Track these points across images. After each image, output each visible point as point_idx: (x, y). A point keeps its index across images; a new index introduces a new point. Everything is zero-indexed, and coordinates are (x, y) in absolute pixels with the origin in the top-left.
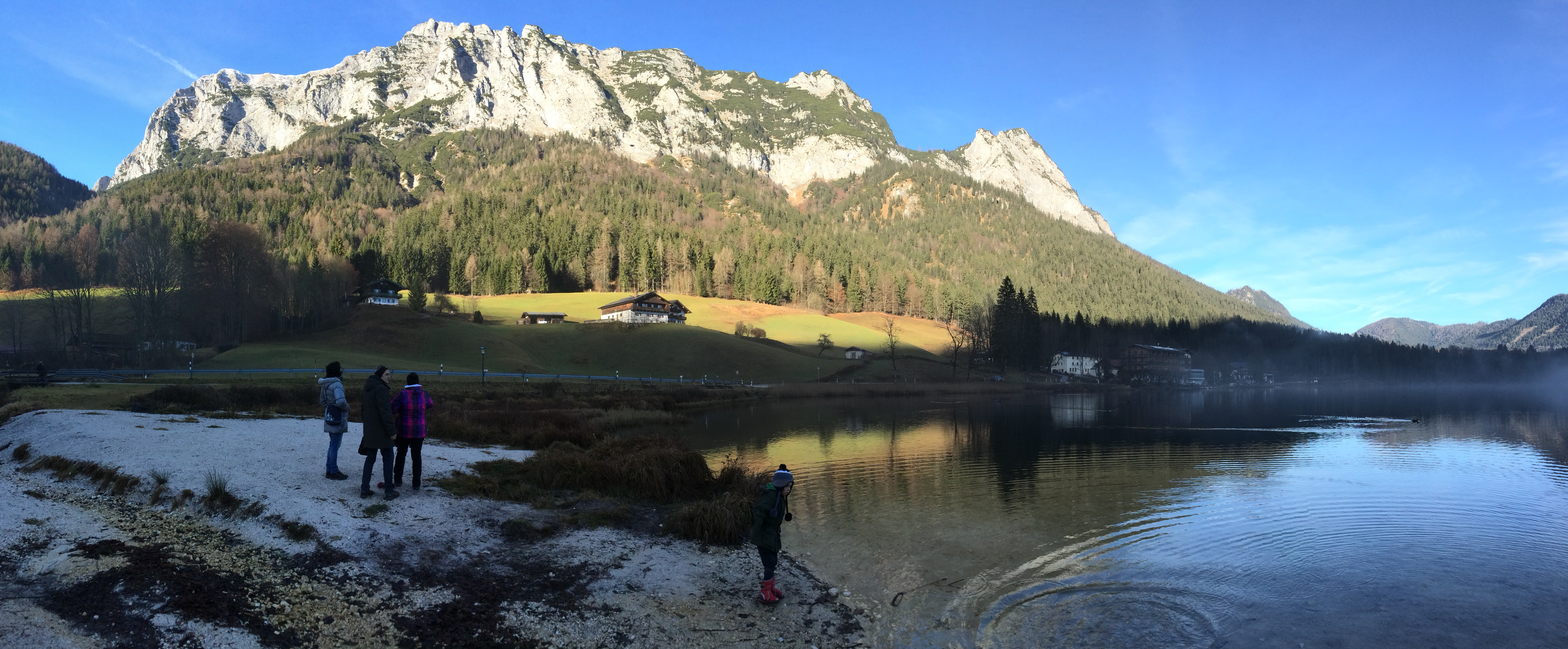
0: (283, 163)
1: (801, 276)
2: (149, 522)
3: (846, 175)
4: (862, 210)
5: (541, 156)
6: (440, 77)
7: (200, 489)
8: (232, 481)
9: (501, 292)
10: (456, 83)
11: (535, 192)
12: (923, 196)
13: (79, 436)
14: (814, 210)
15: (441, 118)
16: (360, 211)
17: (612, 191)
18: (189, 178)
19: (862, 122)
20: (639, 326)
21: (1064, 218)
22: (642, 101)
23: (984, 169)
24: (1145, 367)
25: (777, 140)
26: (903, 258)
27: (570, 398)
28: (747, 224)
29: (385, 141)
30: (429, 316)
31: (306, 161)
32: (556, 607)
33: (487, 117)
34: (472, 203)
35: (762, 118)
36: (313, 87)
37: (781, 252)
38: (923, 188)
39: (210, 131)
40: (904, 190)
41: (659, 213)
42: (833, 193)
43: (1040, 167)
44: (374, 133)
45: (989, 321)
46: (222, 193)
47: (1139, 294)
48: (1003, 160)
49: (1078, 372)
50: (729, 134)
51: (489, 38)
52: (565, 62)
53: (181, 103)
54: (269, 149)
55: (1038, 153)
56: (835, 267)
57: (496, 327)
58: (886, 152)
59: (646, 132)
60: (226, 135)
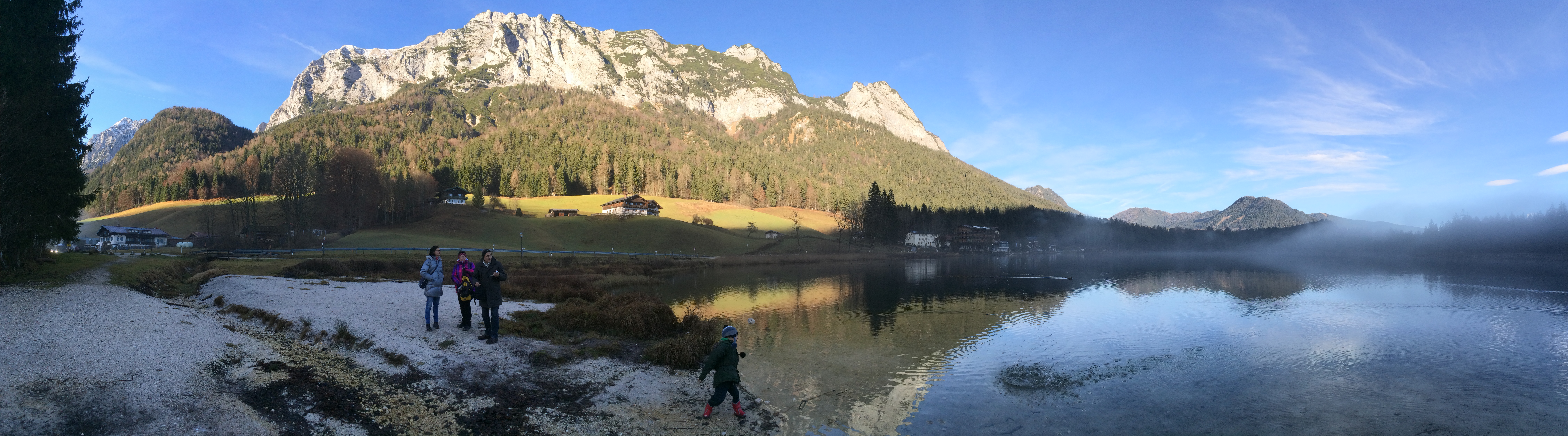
0: (386, 109)
1: (736, 183)
2: (300, 351)
3: (765, 114)
4: (776, 138)
5: (562, 103)
6: (494, 49)
7: (332, 330)
8: (351, 325)
9: (534, 195)
10: (505, 54)
11: (558, 127)
12: (817, 128)
13: (253, 293)
14: (744, 139)
15: (495, 77)
16: (438, 141)
17: (609, 126)
18: (320, 120)
19: (776, 79)
20: (628, 218)
21: (913, 141)
22: (630, 65)
23: (858, 109)
24: (968, 240)
25: (719, 91)
26: (804, 169)
27: (582, 267)
28: (700, 148)
29: (455, 92)
30: (486, 212)
31: (401, 107)
32: (567, 413)
33: (526, 76)
34: (515, 135)
35: (708, 76)
36: (405, 58)
37: (722, 167)
38: (816, 123)
39: (335, 87)
40: (804, 124)
41: (641, 141)
42: (757, 127)
43: (897, 107)
44: (448, 88)
45: (863, 212)
46: (344, 129)
47: (965, 191)
48: (871, 103)
49: (924, 245)
50: (687, 87)
51: (528, 22)
52: (577, 40)
53: (314, 70)
54: (377, 99)
55: (896, 97)
56: (758, 176)
57: (531, 219)
58: (791, 99)
59: (632, 86)
60: (347, 89)
